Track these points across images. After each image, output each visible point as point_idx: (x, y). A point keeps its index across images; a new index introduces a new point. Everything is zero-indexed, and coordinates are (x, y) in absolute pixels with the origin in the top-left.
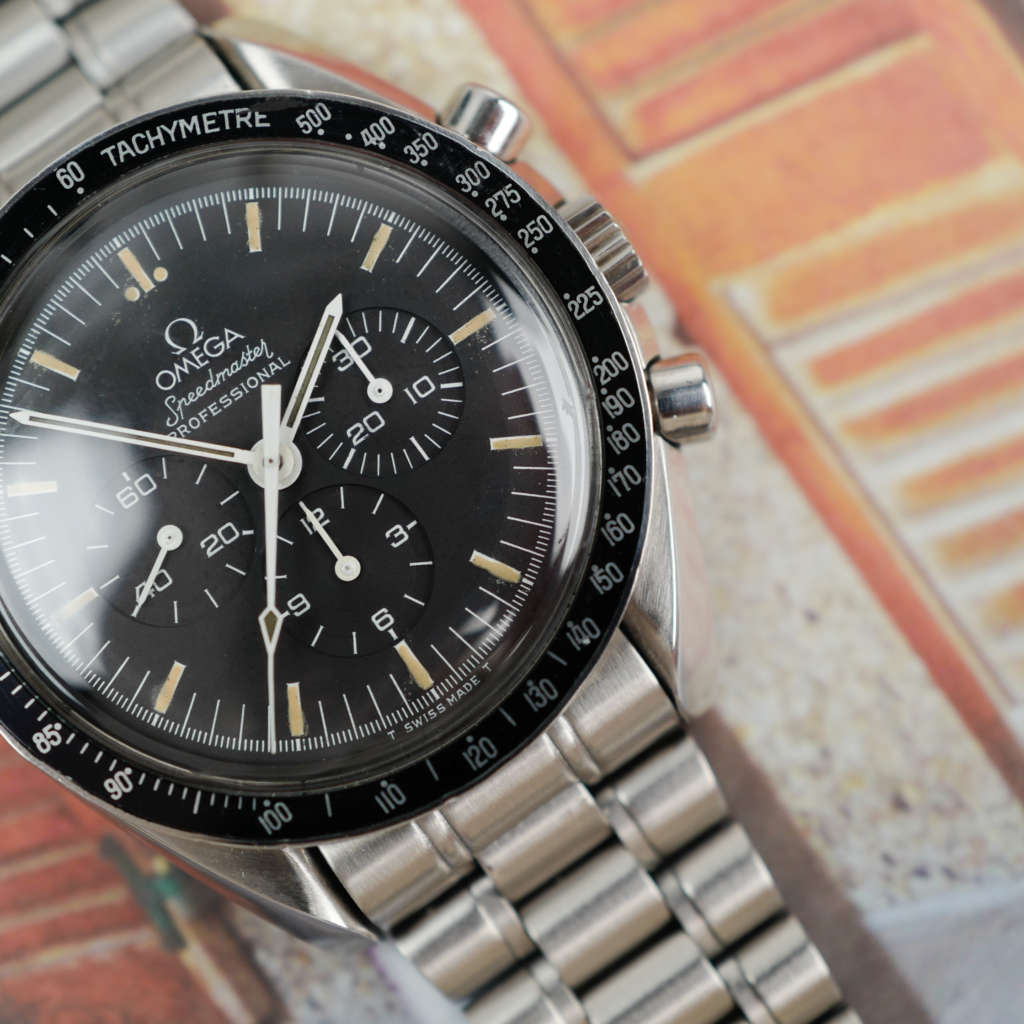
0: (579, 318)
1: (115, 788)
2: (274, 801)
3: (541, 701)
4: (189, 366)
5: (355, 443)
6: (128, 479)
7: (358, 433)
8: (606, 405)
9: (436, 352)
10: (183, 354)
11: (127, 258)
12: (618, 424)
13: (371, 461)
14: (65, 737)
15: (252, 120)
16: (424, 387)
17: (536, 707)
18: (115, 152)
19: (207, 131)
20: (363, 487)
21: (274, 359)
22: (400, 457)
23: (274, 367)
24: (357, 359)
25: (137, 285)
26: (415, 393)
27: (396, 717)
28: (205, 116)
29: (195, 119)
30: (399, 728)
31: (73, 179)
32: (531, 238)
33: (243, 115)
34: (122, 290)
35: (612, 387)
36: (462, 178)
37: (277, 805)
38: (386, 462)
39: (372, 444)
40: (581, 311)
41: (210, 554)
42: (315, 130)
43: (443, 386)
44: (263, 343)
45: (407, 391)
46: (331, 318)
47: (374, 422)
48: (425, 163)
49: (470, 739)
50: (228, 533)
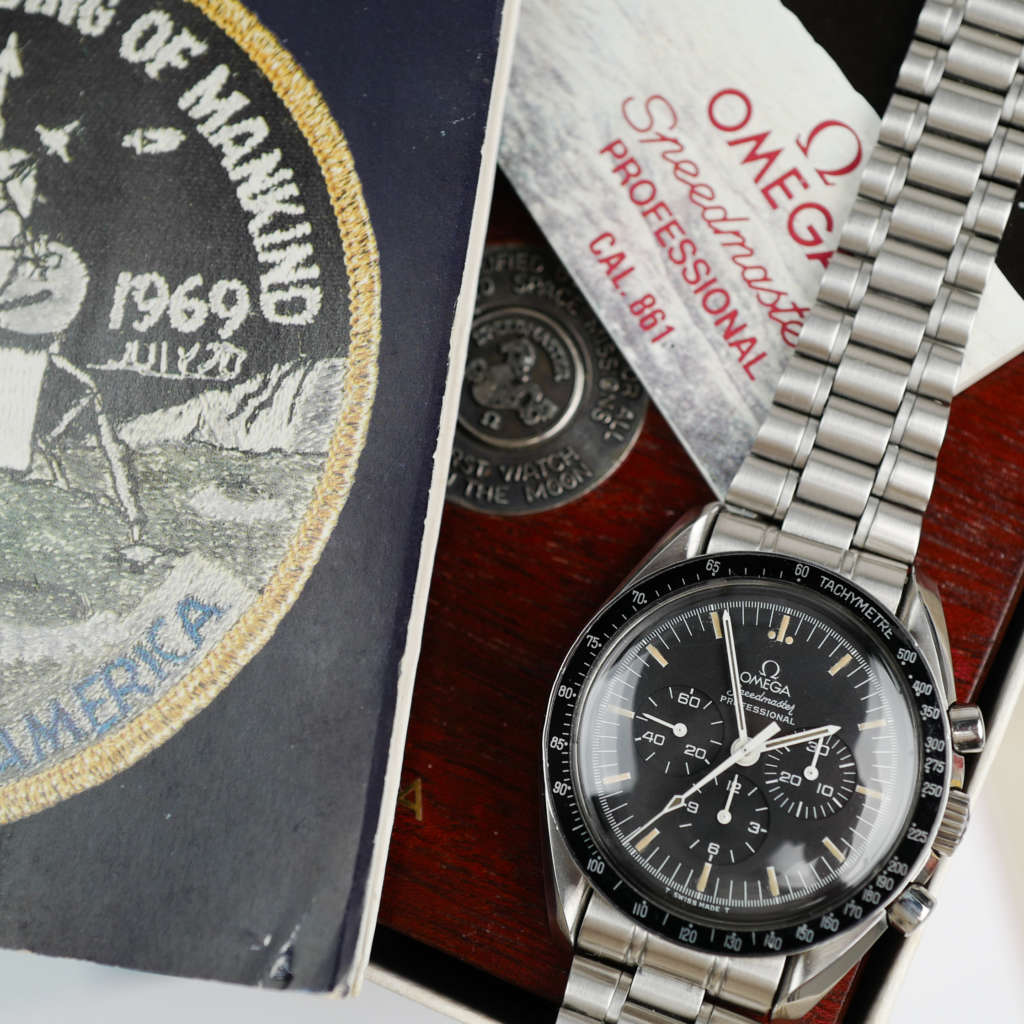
0: (909, 837)
1: (558, 788)
2: (603, 860)
3: (730, 944)
4: (759, 683)
5: (781, 779)
6: (692, 692)
7: (786, 777)
8: (880, 878)
9: (847, 785)
10: (763, 676)
11: (786, 621)
12: (876, 889)
13: (778, 792)
14: (563, 750)
15: (886, 630)
16: (827, 791)
17: (726, 944)
18: (827, 582)
19: (866, 614)
20: (763, 797)
21: (790, 717)
22: (789, 804)
23: (786, 719)
24: (817, 753)
25: (777, 634)
26: (821, 789)
27: (677, 886)
28: (871, 608)
29: (867, 605)
30: (673, 890)
31: (801, 573)
32: (927, 790)
33: (885, 624)
34: (770, 629)
35: (890, 875)
36: (930, 739)
37: (602, 863)
38: (783, 798)
39: (785, 787)
40: (912, 836)
41: (686, 752)
42: (902, 660)
43: (834, 799)
44: (793, 707)
45: (820, 785)
46: (826, 731)
47: (796, 780)
48: (925, 719)
49: (691, 926)
50: (700, 753)
